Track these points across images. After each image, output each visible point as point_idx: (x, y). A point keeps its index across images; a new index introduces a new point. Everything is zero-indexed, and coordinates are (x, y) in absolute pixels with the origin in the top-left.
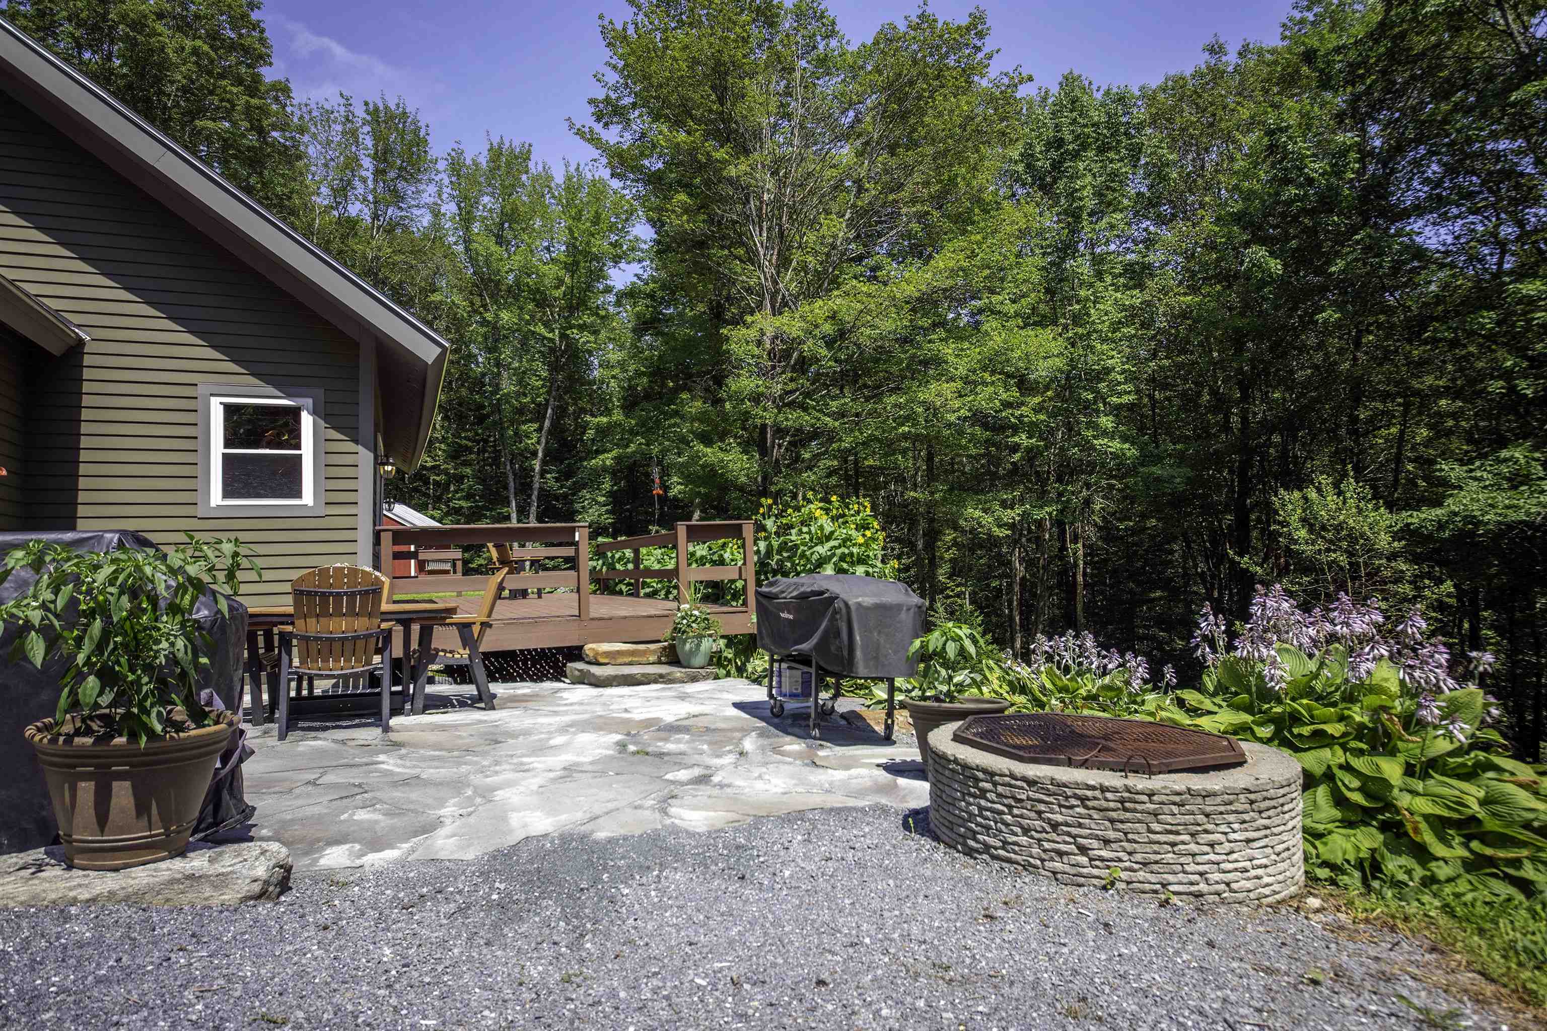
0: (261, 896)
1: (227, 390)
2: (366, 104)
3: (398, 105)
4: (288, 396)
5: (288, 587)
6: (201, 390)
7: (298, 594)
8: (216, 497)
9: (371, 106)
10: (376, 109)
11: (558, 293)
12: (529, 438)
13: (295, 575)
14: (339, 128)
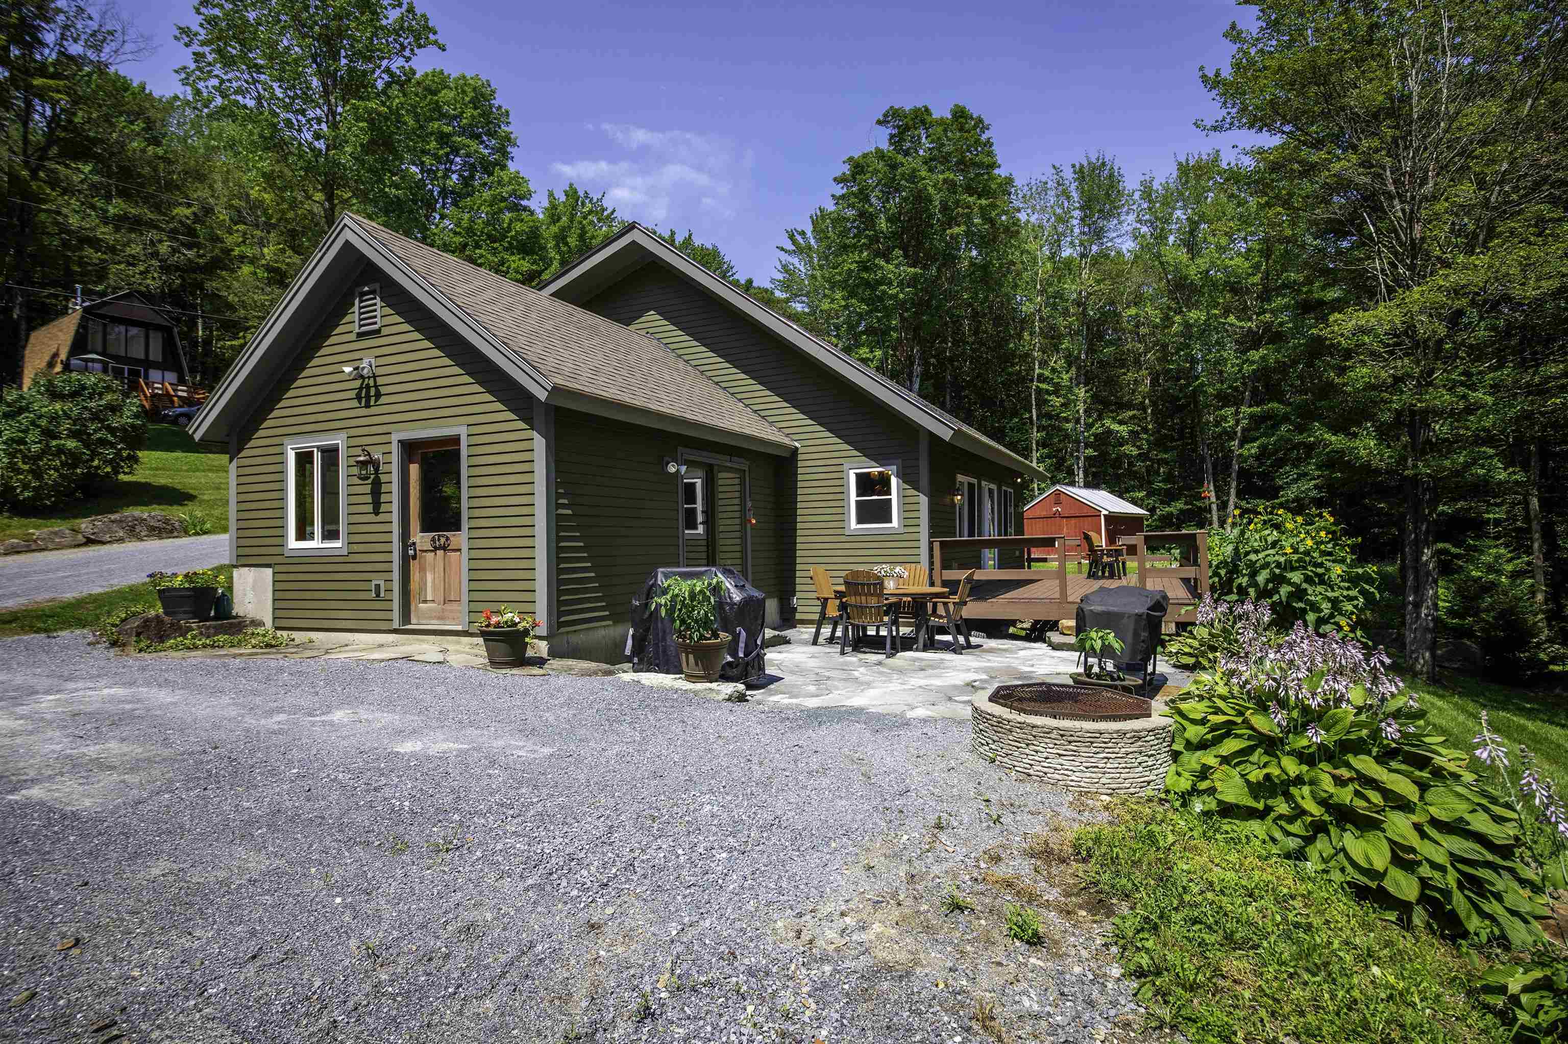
0: (729, 700)
1: (855, 465)
2: (1073, 166)
3: (1098, 159)
4: (881, 466)
5: (841, 581)
6: (845, 467)
7: (846, 583)
8: (853, 524)
9: (1078, 166)
10: (1082, 166)
11: (1256, 279)
12: (1226, 421)
13: (843, 574)
14: (1053, 193)
